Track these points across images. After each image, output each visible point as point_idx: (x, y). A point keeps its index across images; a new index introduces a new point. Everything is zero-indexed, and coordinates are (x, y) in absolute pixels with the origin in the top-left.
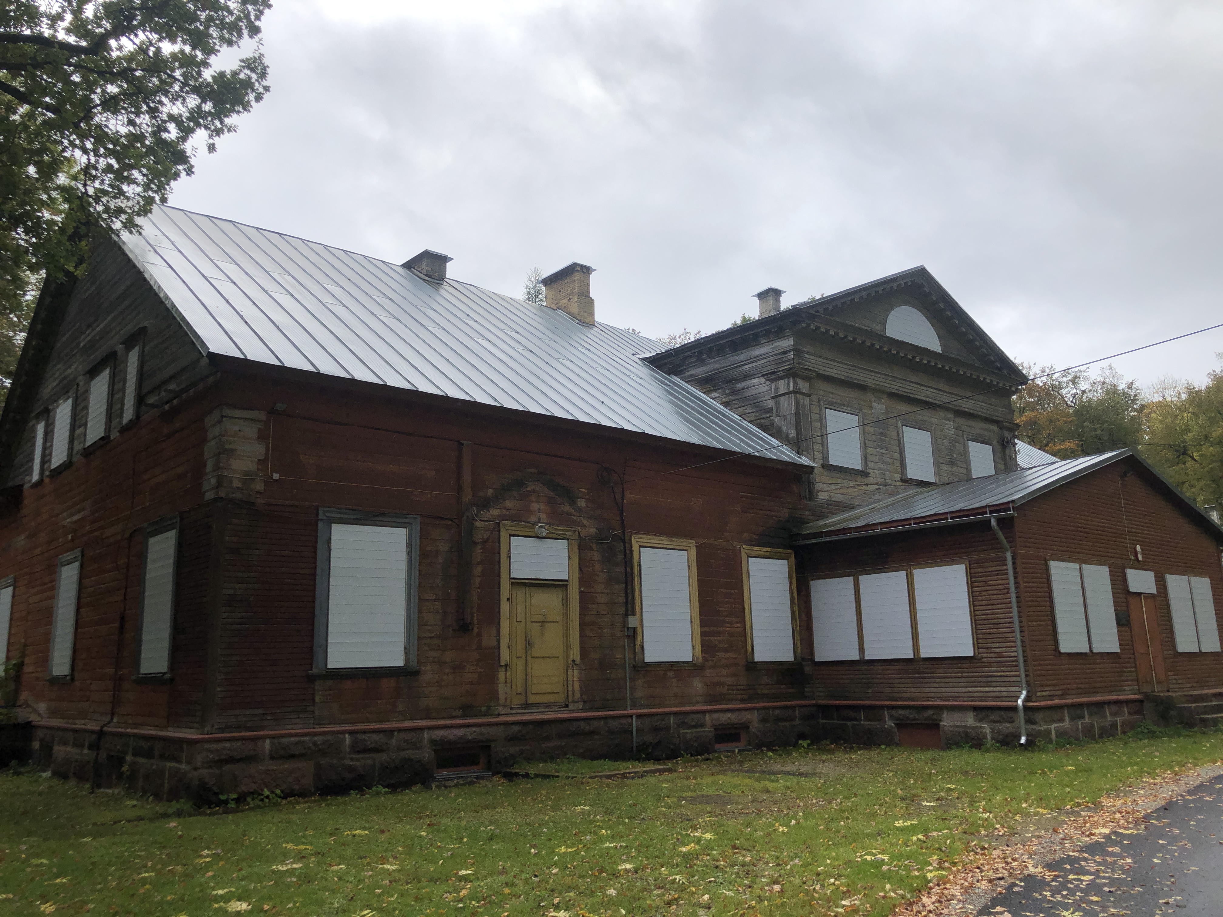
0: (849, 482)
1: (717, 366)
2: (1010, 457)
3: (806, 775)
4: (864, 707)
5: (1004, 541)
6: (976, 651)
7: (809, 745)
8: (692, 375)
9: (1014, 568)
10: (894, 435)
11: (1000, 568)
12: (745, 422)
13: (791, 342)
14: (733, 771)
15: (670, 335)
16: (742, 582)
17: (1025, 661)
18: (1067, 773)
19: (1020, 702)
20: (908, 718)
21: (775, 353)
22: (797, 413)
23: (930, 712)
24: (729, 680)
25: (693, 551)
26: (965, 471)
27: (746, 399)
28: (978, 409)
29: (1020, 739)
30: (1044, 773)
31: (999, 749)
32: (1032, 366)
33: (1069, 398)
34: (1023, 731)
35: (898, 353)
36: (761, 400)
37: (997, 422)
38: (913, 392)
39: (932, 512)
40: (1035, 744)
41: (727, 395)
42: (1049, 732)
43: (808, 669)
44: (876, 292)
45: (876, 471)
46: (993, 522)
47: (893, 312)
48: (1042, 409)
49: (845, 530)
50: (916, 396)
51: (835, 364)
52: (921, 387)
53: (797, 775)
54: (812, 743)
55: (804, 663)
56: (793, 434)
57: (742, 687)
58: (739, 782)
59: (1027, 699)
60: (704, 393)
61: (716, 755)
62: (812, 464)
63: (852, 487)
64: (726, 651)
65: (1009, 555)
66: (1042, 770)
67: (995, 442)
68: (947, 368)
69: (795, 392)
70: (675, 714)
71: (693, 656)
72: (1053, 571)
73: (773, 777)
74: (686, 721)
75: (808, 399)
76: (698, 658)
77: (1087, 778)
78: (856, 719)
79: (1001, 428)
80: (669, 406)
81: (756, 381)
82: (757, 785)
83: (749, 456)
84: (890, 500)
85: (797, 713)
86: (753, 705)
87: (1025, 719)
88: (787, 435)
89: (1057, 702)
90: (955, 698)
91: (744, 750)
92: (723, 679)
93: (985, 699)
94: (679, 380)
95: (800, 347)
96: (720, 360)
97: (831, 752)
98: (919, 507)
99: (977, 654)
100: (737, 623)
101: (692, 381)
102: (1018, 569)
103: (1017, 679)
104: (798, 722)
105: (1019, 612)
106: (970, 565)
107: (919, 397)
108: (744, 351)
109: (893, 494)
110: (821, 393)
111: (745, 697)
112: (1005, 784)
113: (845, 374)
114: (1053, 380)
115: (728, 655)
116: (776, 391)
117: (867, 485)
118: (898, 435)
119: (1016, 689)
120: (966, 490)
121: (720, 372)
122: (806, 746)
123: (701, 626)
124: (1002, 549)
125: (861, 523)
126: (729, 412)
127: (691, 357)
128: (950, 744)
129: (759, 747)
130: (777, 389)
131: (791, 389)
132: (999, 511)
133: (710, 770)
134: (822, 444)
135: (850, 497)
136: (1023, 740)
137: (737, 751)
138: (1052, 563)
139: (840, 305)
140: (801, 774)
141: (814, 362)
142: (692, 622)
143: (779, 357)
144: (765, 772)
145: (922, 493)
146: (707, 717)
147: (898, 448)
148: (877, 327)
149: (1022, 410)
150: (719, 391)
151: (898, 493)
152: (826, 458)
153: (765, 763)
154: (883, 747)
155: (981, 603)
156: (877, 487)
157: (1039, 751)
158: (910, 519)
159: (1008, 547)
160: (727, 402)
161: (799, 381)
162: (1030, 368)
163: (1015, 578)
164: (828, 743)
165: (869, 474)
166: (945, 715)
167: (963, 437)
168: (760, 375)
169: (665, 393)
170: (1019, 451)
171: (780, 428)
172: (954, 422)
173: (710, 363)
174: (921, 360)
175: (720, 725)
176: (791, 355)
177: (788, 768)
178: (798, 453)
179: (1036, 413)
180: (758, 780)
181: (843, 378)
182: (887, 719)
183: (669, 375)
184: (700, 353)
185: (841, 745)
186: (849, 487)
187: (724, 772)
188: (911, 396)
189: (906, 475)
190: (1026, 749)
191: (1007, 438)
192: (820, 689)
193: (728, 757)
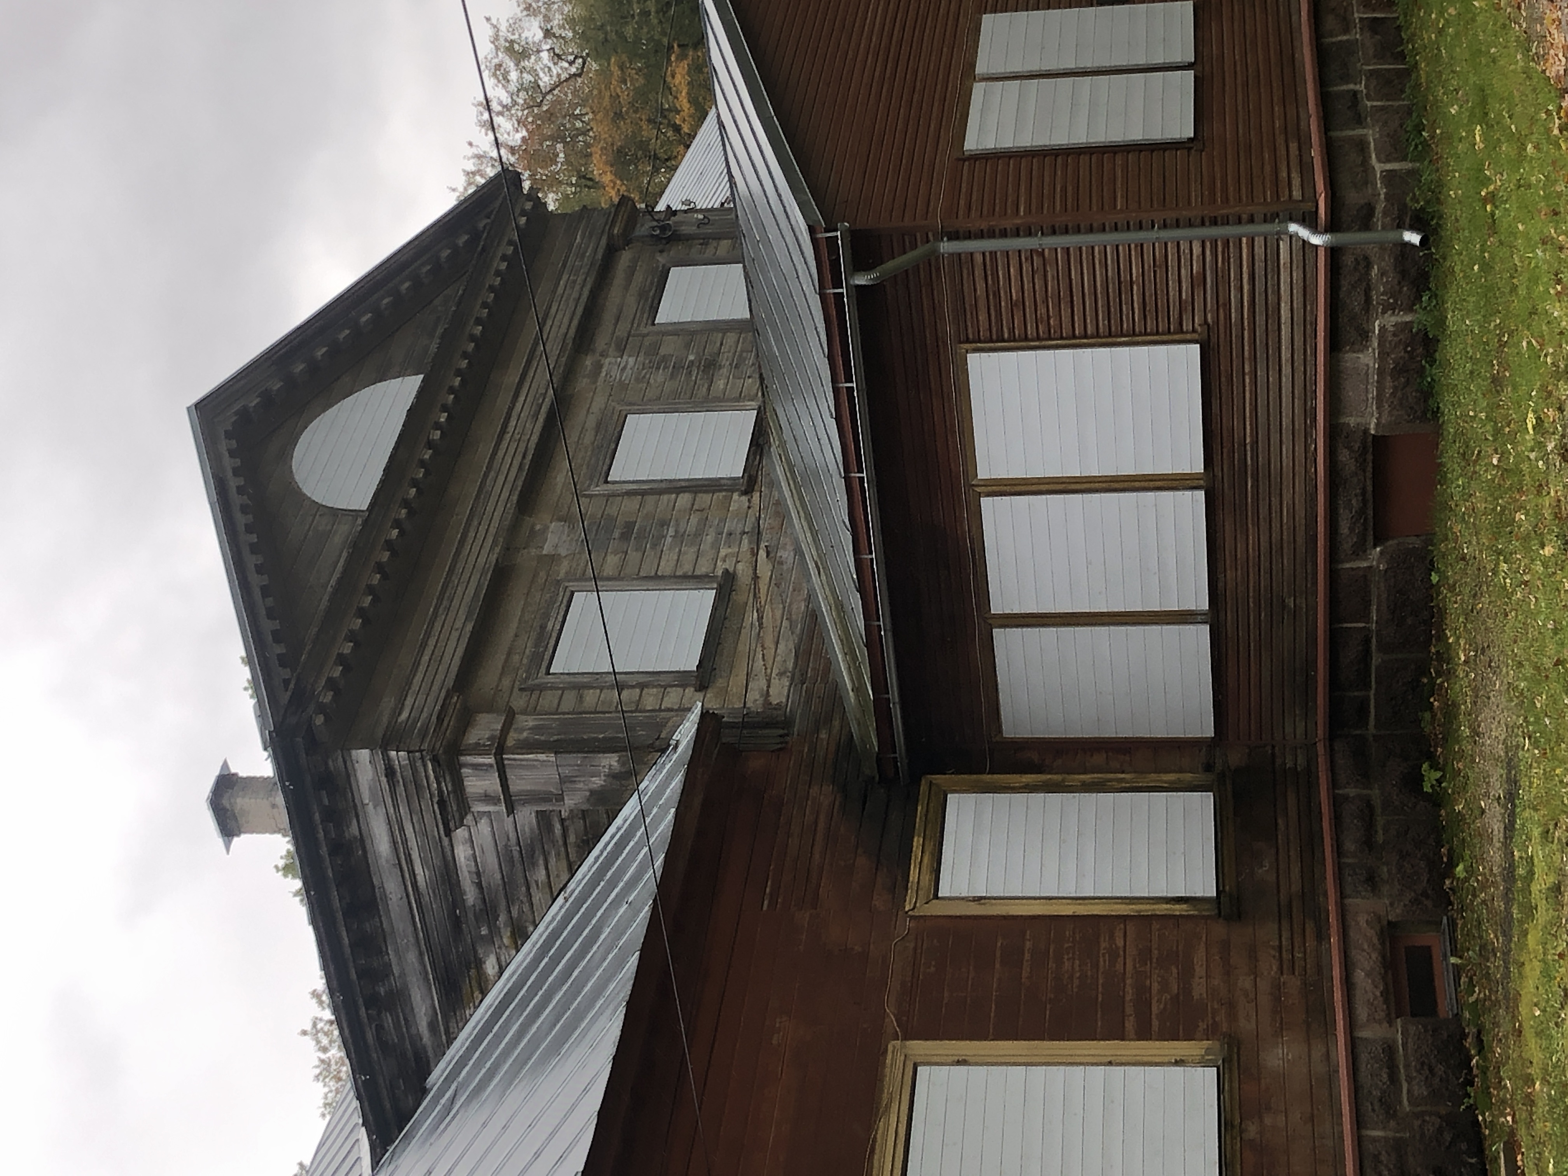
0: (747, 623)
1: (412, 957)
2: (700, 224)
3: (1513, 784)
4: (1334, 616)
5: (911, 255)
6: (1188, 337)
7: (1434, 766)
8: (433, 1026)
9: (981, 235)
10: (631, 505)
11: (979, 272)
12: (572, 885)
13: (363, 755)
14: (1507, 975)
15: (317, 1077)
16: (1005, 917)
17: (1214, 222)
18: (1492, 145)
19: (1316, 240)
20: (1362, 511)
21: (389, 801)
22: (557, 748)
23: (1344, 456)
24: (1268, 966)
25: (918, 1047)
26: (731, 338)
27: (508, 884)
28: (575, 295)
29: (1413, 246)
30: (1492, 198)
31: (1436, 296)
32: (474, 151)
33: (562, 70)
34: (1391, 235)
35: (415, 483)
36: (513, 840)
37: (612, 252)
38: (521, 449)
39: (832, 425)
40: (1422, 209)
41: (494, 931)
42: (1390, 177)
43: (1236, 758)
44: (249, 529)
45: (723, 552)
46: (861, 280)
47: (307, 491)
48: (585, 133)
49: (872, 642)
50: (532, 445)
51: (432, 642)
52: (510, 429)
53: (1514, 806)
54: (1431, 757)
55: (1219, 767)
56: (611, 761)
57: (1285, 935)
58: (1536, 963)
59: (1310, 221)
60: (484, 993)
61: (1467, 1015)
62: (694, 717)
63: (760, 618)
64: (1187, 973)
65: (946, 247)
66: (1485, 201)
67: (661, 259)
68: (464, 364)
69: (500, 751)
70: (1359, 1123)
71: (1205, 1064)
72: (990, 143)
73: (1521, 871)
74: (1376, 1093)
75: (520, 718)
76: (1208, 1051)
77: (1502, 100)
78: (1367, 641)
79: (627, 240)
80: (515, 1096)
81: (462, 853)
82: (1543, 914)
83: (664, 885)
84: (798, 523)
85: (1351, 791)
86: (1332, 907)
87: (1360, 230)
88: (613, 776)
89: (1315, 153)
90: (1308, 394)
91: (1453, 940)
92: (1264, 985)
93: (1309, 325)
94: (442, 1065)
95: (380, 733)
96: (397, 951)
97: (1451, 711)
98: (818, 455)
99: (1195, 336)
100: (1112, 937)
101: (447, 1032)
102: (984, 226)
103: (1259, 242)
104: (1375, 793)
105: (1091, 230)
106: (968, 341)
107: (535, 438)
108: (376, 882)
109: (782, 515)
110: (506, 682)
111: (1310, 926)
112: (1522, 291)
113: (462, 616)
114: (515, 103)
115: (1200, 970)
116: (494, 800)
117: (756, 578)
118: (630, 494)
119: (1283, 246)
120: (779, 340)
121: (429, 948)
122: (1439, 774)
123: (1122, 1037)
124: (933, 261)
125: (855, 601)
126: (541, 927)
127: (380, 1028)
128: (1424, 413)
129: (1444, 900)
130: (487, 798)
131: (490, 760)
132: (835, 264)
133: (1506, 1037)
134: (642, 686)
135: (785, 623)
136: (1413, 238)
137: (1453, 960)
138: (972, 143)
139: (276, 625)
140: (1511, 797)
141: (421, 698)
142: (1110, 1063)
143: (401, 789)
144: (1508, 890)
145: (783, 444)
146: (1364, 1034)
147: (665, 497)
148: (343, 531)
149: (587, 181)
150: (481, 952)
151: (780, 503)
152: (681, 679)
153: (1484, 887)
154: (1435, 578)
155: (1066, 319)
156: (762, 553)
157: (1439, 201)
158: (848, 480)
159: (928, 246)
160: (513, 934)
161: (474, 736)
162: (479, 157)
163: (1004, 234)
164: (1427, 715)
165: (726, 571)
166: (1352, 421)
167: (644, 336)
168: (446, 841)
169: (475, 1105)
170: (687, 202)
171: (592, 792)
172: (604, 355)
173: (403, 974)
174: (437, 426)
175: (1386, 1001)
176: (399, 757)
177: (1497, 828)
178: (663, 751)
179: (596, 150)
180: (1530, 910)
181: (469, 627)
182: (1365, 564)
183: (424, 1092)
184: (372, 1001)
185: (1432, 680)
186: (761, 625)
187: (1512, 1002)
188: (529, 457)
189: (734, 479)
190: (1435, 231)
191: (653, 228)
192: (1289, 729)
193: (1471, 984)
